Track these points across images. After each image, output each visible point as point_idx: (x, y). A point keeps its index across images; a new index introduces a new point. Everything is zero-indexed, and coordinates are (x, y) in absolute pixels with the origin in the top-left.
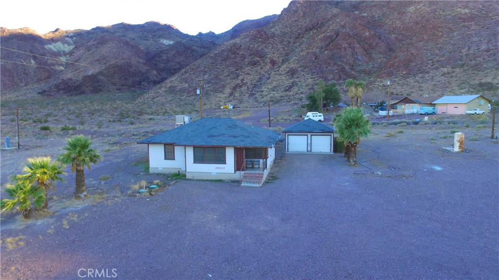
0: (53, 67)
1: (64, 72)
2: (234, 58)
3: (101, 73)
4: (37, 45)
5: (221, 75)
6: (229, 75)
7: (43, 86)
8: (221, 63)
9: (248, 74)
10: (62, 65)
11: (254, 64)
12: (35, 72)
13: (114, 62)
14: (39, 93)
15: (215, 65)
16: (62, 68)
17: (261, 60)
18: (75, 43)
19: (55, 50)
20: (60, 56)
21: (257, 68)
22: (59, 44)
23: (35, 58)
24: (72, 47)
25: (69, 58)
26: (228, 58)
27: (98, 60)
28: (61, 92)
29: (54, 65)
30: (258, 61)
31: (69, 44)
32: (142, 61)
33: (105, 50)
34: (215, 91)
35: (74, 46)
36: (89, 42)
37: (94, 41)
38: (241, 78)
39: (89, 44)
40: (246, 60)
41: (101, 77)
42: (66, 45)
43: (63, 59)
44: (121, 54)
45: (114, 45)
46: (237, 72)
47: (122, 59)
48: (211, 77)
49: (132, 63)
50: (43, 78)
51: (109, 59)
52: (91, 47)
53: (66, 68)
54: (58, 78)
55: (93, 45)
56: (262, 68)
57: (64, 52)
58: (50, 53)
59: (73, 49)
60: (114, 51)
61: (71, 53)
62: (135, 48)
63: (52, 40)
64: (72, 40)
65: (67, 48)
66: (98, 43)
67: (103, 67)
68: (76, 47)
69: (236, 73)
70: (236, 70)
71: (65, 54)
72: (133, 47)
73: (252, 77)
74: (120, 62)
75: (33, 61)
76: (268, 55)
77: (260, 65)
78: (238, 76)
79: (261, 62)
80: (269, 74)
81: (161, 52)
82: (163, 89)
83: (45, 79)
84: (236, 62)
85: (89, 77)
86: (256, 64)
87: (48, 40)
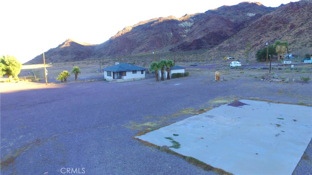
0: (181, 36)
1: (185, 38)
3: (204, 38)
4: (175, 24)
7: (173, 46)
10: (186, 34)
12: (172, 39)
13: (212, 31)
14: (170, 50)
16: (185, 36)
18: (194, 21)
19: (183, 26)
20: (186, 29)
22: (186, 23)
23: (173, 31)
25: (190, 30)
27: (203, 30)
28: (180, 49)
31: (191, 22)
33: (208, 24)
35: (193, 23)
37: (204, 19)
39: (201, 21)
40: (272, 27)
41: (203, 40)
42: (189, 23)
43: (187, 31)
44: (217, 26)
45: (214, 20)
46: (261, 35)
47: (218, 29)
49: (223, 31)
50: (175, 42)
51: (210, 29)
52: (202, 23)
53: (187, 36)
54: (182, 41)
55: (203, 21)
57: (188, 27)
58: (180, 28)
60: (214, 24)
61: (191, 27)
62: (227, 22)
63: (183, 21)
64: (193, 20)
66: (206, 20)
67: (206, 34)
68: (194, 24)
72: (226, 20)
74: (216, 30)
75: (171, 33)
85: (196, 40)
87: (181, 21)
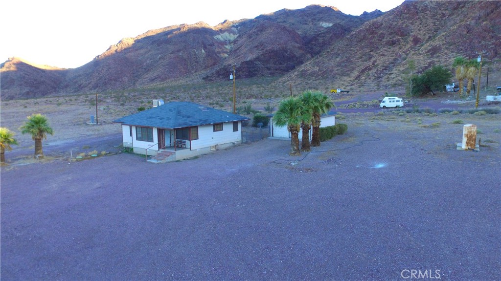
0: (218, 55)
1: (227, 58)
2: (371, 38)
3: (257, 59)
4: (208, 36)
5: (353, 57)
6: (361, 57)
7: (208, 72)
8: (356, 44)
9: (383, 55)
10: (226, 53)
11: (393, 43)
12: (204, 60)
13: (270, 48)
14: (204, 78)
15: (349, 46)
16: (226, 55)
17: (402, 39)
18: (239, 31)
19: (222, 39)
20: (226, 45)
21: (396, 48)
22: (226, 34)
23: (205, 48)
24: (236, 36)
25: (233, 46)
26: (364, 38)
27: (256, 47)
28: (221, 77)
29: (220, 53)
30: (399, 40)
31: (234, 33)
32: (297, 45)
33: (264, 37)
34: (343, 74)
35: (238, 35)
36: (251, 30)
37: (255, 29)
38: (373, 59)
39: (250, 32)
40: (385, 40)
41: (258, 63)
42: (232, 34)
43: (228, 47)
44: (278, 39)
45: (272, 31)
46: (371, 53)
47: (278, 45)
48: (343, 60)
49: (288, 47)
50: (210, 65)
51: (267, 45)
52: (252, 34)
53: (229, 55)
54: (222, 65)
55: (254, 32)
56: (400, 48)
57: (229, 40)
58: (217, 42)
59: (238, 37)
60: (272, 37)
61: (235, 42)
62: (292, 34)
63: (221, 31)
64: (237, 29)
65: (232, 37)
66: (258, 31)
67: (261, 52)
68: (239, 36)
69: (369, 55)
70: (370, 52)
71: (230, 42)
72: (290, 32)
73: (386, 58)
74: (276, 47)
75: (203, 51)
76: (412, 32)
77: (399, 44)
78: (371, 58)
79: (401, 40)
80: (407, 55)
81: (318, 35)
82: (296, 73)
83: (211, 66)
84: (371, 43)
85: (247, 63)
86: (394, 44)
87: (217, 31)
